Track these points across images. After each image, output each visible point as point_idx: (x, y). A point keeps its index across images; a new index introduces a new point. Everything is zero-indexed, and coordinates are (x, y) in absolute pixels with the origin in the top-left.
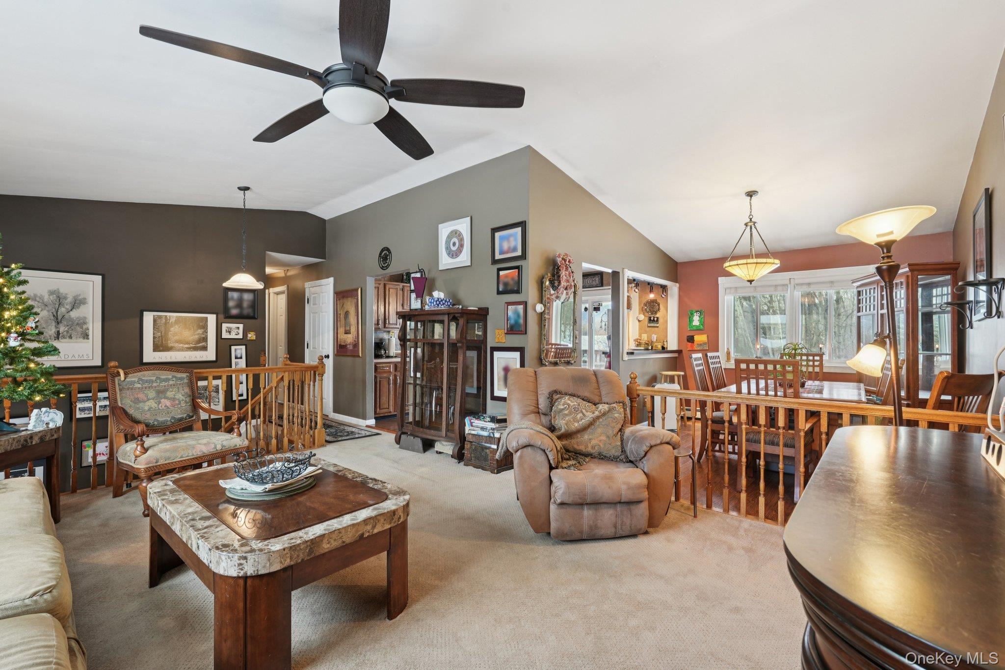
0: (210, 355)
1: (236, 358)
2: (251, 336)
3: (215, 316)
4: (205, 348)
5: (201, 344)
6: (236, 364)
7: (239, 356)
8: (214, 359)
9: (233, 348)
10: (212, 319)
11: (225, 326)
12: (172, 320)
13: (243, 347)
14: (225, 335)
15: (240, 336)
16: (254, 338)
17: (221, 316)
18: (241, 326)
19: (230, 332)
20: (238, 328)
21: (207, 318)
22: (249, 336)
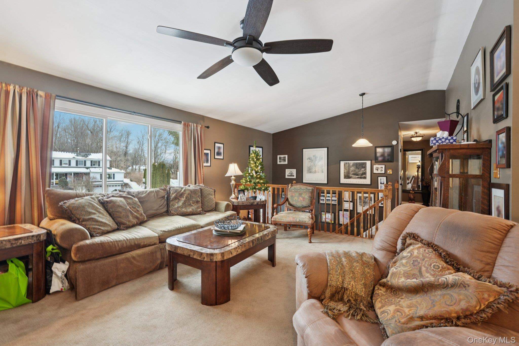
0: (367, 181)
1: (381, 183)
2: (390, 172)
3: (370, 161)
4: (365, 178)
5: (363, 176)
6: (381, 187)
7: (382, 183)
8: (370, 183)
9: (379, 178)
10: (368, 163)
11: (375, 167)
12: (351, 164)
13: (385, 178)
14: (375, 171)
15: (383, 172)
16: (391, 173)
17: (373, 162)
18: (384, 166)
19: (377, 170)
20: (382, 167)
21: (366, 163)
22: (388, 171)
